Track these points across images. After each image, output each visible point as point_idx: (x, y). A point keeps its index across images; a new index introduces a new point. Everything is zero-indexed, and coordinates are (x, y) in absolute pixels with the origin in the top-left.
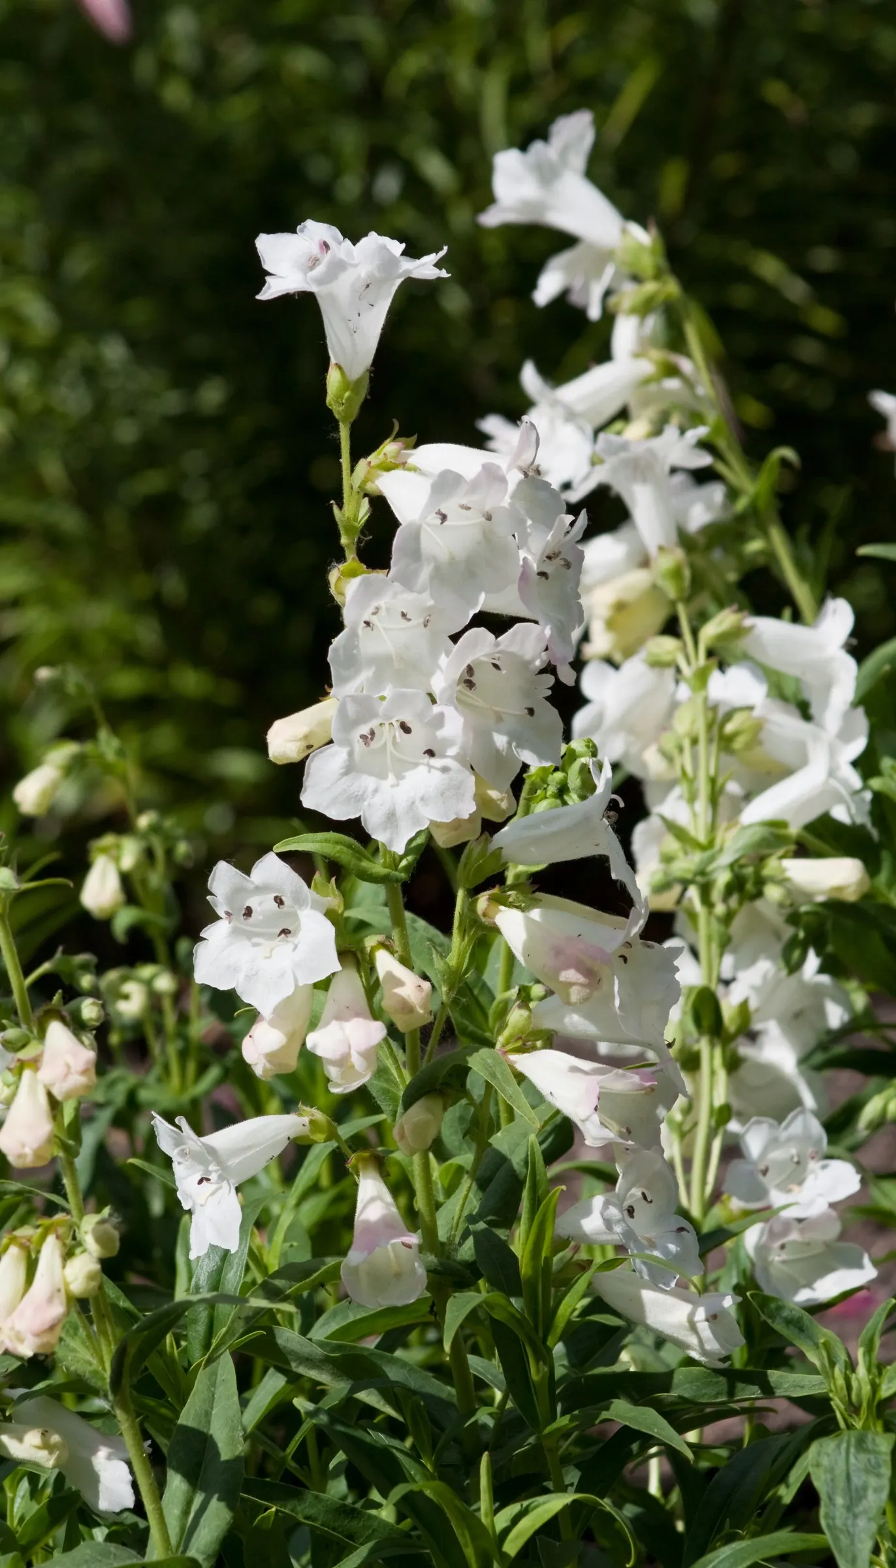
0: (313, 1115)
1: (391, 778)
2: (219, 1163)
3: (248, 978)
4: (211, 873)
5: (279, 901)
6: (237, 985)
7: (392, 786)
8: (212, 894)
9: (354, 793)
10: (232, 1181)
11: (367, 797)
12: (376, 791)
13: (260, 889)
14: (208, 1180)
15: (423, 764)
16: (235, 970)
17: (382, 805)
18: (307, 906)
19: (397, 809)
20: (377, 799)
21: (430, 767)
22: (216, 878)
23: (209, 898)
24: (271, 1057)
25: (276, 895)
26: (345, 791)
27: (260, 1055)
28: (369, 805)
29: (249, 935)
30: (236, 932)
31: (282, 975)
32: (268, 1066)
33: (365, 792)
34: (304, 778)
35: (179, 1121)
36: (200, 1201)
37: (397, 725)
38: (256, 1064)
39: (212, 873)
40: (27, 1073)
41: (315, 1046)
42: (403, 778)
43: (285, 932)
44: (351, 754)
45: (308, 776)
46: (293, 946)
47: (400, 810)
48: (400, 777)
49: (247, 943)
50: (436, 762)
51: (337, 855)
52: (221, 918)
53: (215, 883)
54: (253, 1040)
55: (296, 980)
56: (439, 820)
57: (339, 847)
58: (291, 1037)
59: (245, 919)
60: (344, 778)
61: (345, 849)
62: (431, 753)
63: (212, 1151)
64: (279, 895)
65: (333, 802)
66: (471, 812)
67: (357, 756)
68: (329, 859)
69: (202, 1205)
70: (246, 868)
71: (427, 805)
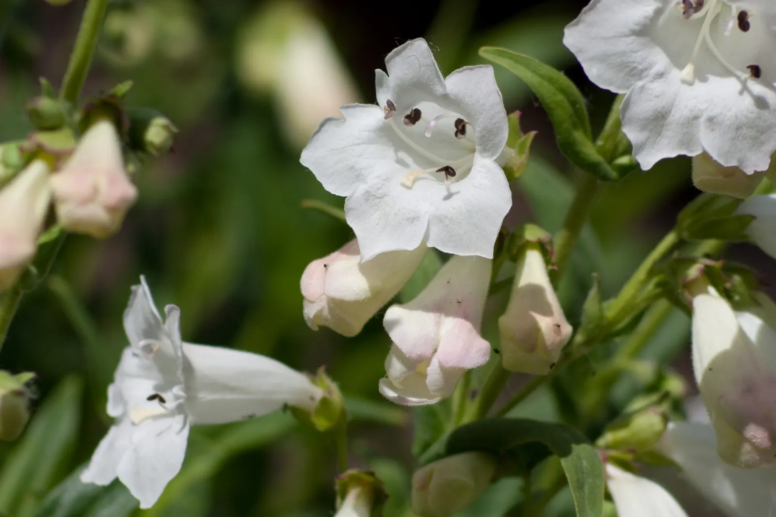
0: (330, 392)
1: (688, 71)
2: (189, 388)
3: (369, 196)
4: (400, 44)
5: (461, 127)
6: (351, 197)
7: (684, 82)
8: (385, 69)
9: (633, 62)
10: (191, 419)
11: (647, 76)
12: (661, 75)
13: (446, 100)
14: (162, 400)
15: (738, 78)
16: (358, 176)
17: (657, 97)
18: (492, 155)
19: (673, 112)
20: (657, 87)
21: (745, 89)
22: (403, 53)
23: (378, 71)
24: (336, 305)
25: (462, 117)
26: (624, 53)
27: (324, 294)
28: (642, 87)
29: (399, 145)
30: (385, 133)
31: (413, 220)
32: (326, 313)
33: (646, 69)
34: (585, 9)
35: (170, 310)
36: (135, 415)
37: (735, 13)
38: (312, 302)
39: (402, 46)
40: (37, 168)
41: (395, 323)
42: (704, 80)
43: (449, 171)
44: (658, 12)
45: (591, 9)
46: (445, 193)
47: (678, 115)
48: (701, 75)
49: (390, 152)
50: (757, 87)
51: (552, 106)
52: (377, 104)
53: (398, 59)
54: (326, 271)
55: (426, 237)
56: (715, 157)
57: (560, 97)
58: (375, 293)
59: (406, 124)
60: (634, 37)
61: (566, 104)
62: (756, 72)
63: (188, 368)
64: (466, 120)
65: (603, 59)
66: (759, 170)
67: (662, 19)
68: (540, 104)
69: (133, 424)
70: (448, 67)
71: (712, 130)
